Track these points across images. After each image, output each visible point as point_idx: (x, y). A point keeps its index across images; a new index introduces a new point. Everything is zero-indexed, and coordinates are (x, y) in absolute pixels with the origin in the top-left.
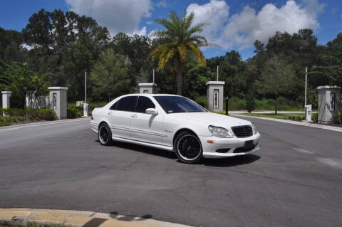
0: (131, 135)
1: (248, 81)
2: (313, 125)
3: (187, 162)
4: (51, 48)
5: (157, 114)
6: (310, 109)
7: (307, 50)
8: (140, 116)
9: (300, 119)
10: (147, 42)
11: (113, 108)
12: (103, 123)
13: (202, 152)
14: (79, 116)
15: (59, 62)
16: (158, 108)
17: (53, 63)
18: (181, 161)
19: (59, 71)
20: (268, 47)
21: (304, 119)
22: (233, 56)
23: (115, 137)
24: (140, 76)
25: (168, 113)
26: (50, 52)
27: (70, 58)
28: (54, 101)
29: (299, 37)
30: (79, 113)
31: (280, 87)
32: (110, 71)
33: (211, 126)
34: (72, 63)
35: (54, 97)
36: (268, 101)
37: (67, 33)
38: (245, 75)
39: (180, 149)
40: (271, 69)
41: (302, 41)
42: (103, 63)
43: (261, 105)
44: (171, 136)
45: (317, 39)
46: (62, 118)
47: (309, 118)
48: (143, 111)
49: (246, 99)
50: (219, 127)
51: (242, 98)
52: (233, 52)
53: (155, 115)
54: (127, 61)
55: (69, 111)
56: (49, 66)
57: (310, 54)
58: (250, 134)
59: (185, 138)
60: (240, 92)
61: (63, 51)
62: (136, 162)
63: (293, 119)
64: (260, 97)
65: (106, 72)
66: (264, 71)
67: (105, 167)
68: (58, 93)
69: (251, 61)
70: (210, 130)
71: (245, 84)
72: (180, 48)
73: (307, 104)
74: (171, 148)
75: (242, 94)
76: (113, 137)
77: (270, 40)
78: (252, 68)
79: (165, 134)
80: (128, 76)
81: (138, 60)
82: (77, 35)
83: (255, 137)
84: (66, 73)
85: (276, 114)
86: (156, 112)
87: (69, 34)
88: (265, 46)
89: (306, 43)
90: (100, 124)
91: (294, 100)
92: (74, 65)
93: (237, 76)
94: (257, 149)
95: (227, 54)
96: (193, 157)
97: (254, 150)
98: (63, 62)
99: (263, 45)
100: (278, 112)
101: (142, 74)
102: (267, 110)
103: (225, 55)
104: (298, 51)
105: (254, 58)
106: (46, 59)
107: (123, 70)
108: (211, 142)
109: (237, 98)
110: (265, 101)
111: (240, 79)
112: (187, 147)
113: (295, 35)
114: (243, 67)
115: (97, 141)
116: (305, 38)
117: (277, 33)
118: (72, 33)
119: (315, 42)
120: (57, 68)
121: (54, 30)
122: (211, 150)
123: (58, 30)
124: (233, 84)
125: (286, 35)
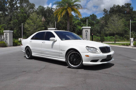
0: (42, 53)
1: (101, 28)
2: (134, 48)
3: (74, 68)
4: (6, 13)
5: (56, 41)
6: (133, 40)
7: (128, 13)
8: (47, 42)
9: (127, 45)
10: (53, 10)
11: (32, 39)
12: (27, 47)
13: (82, 62)
14: (19, 45)
15: (10, 20)
16: (57, 38)
17: (7, 20)
18: (70, 67)
19: (10, 24)
20: (110, 12)
21: (130, 45)
22: (93, 17)
23: (34, 54)
24: (49, 26)
25: (62, 40)
26: (6, 15)
27: (16, 17)
28: (6, 37)
29: (125, 7)
30: (19, 43)
31: (117, 30)
32: (35, 23)
33: (87, 47)
34: (16, 20)
35: (6, 36)
36: (110, 37)
37: (14, 6)
38: (99, 25)
39: (70, 60)
40: (112, 22)
41: (126, 9)
42: (31, 19)
43: (107, 39)
44: (64, 53)
45: (133, 8)
46: (10, 46)
47: (132, 44)
48: (48, 40)
49: (100, 36)
50: (92, 47)
51: (98, 36)
52: (93, 15)
53: (55, 41)
54: (43, 19)
55: (14, 43)
56: (6, 22)
57: (130, 15)
58: (109, 51)
59: (72, 54)
60: (97, 33)
61: (12, 14)
62: (44, 68)
63: (124, 45)
64: (106, 36)
65: (33, 24)
66: (109, 22)
67: (25, 71)
68: (8, 33)
69: (101, 19)
70: (87, 49)
71: (99, 30)
72: (68, 10)
73: (131, 38)
74: (64, 60)
75: (98, 34)
76: (32, 55)
77: (111, 9)
78: (102, 22)
79: (61, 52)
80: (43, 26)
81: (48, 19)
82: (19, 7)
83: (112, 53)
84: (14, 25)
85: (115, 43)
86: (56, 40)
87: (15, 6)
88: (108, 11)
89: (128, 10)
90: (26, 48)
91: (123, 37)
92: (17, 21)
93: (95, 26)
94: (113, 60)
95: (91, 15)
96: (77, 65)
97: (111, 60)
98: (12, 19)
99: (107, 11)
100: (116, 42)
101: (50, 25)
102: (110, 41)
103: (90, 16)
104: (124, 13)
105: (103, 17)
106: (4, 18)
107: (41, 23)
108: (88, 56)
109: (95, 36)
110: (109, 37)
111: (97, 27)
112: (73, 59)
113: (123, 6)
114: (98, 22)
115: (24, 57)
116: (127, 7)
117: (114, 5)
118: (17, 6)
119: (132, 9)
120: (9, 23)
121: (8, 5)
122: (87, 61)
123: (10, 5)
124: (93, 29)
125: (118, 6)
